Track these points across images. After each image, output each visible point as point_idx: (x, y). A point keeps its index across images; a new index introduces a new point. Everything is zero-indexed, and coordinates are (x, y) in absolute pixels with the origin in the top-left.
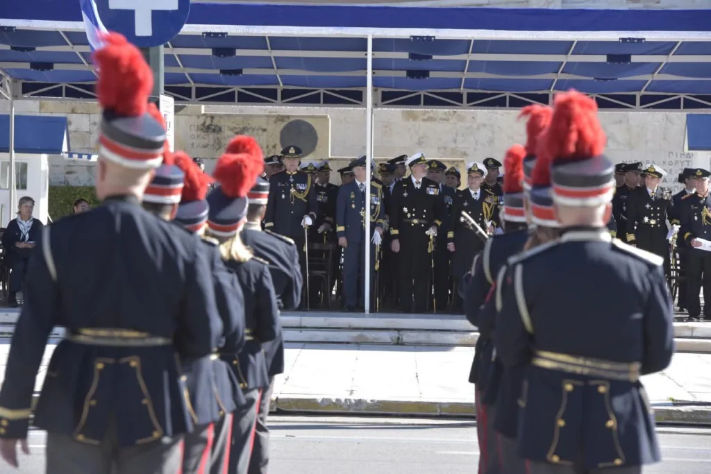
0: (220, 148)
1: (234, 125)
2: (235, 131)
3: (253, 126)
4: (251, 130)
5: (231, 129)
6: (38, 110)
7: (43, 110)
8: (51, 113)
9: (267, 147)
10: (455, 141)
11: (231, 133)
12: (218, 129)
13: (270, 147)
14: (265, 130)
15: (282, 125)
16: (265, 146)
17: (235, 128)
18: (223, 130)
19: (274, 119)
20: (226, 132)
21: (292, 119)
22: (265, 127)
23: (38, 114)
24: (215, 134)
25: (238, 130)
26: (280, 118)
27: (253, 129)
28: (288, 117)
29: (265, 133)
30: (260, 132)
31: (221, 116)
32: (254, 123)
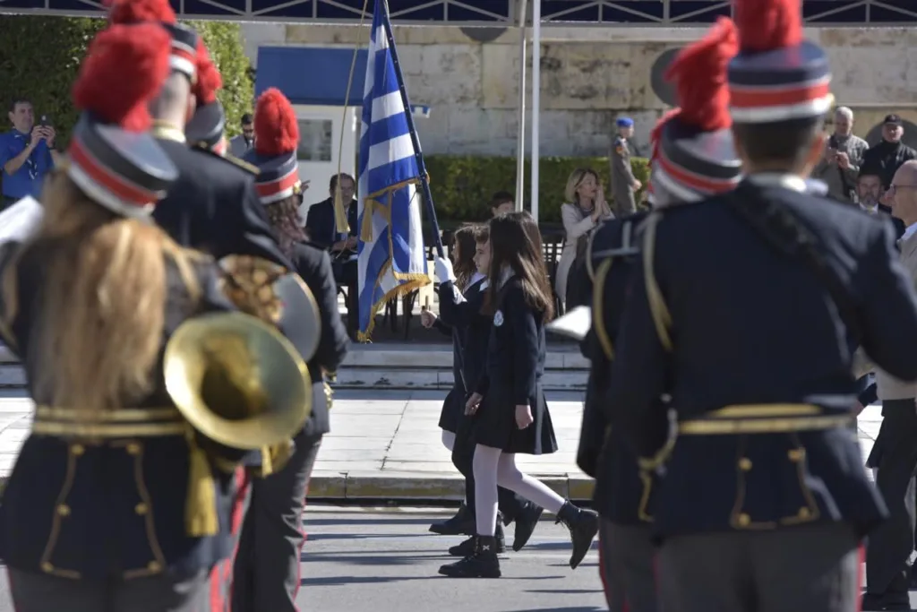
0: (559, 93)
1: (581, 58)
2: (582, 66)
3: (610, 58)
4: (605, 66)
5: (576, 64)
6: (282, 38)
7: (291, 39)
8: (304, 42)
9: (632, 91)
10: (904, 77)
11: (576, 70)
12: (555, 64)
13: (636, 92)
14: (627, 65)
15: (653, 57)
16: (627, 90)
17: (582, 62)
18: (563, 65)
19: (642, 48)
20: (569, 70)
21: (669, 48)
22: (626, 60)
23: (283, 45)
24: (552, 73)
25: (587, 66)
26: (652, 46)
27: (610, 63)
28: (664, 44)
29: (627, 70)
30: (621, 68)
31: (560, 45)
32: (611, 55)
